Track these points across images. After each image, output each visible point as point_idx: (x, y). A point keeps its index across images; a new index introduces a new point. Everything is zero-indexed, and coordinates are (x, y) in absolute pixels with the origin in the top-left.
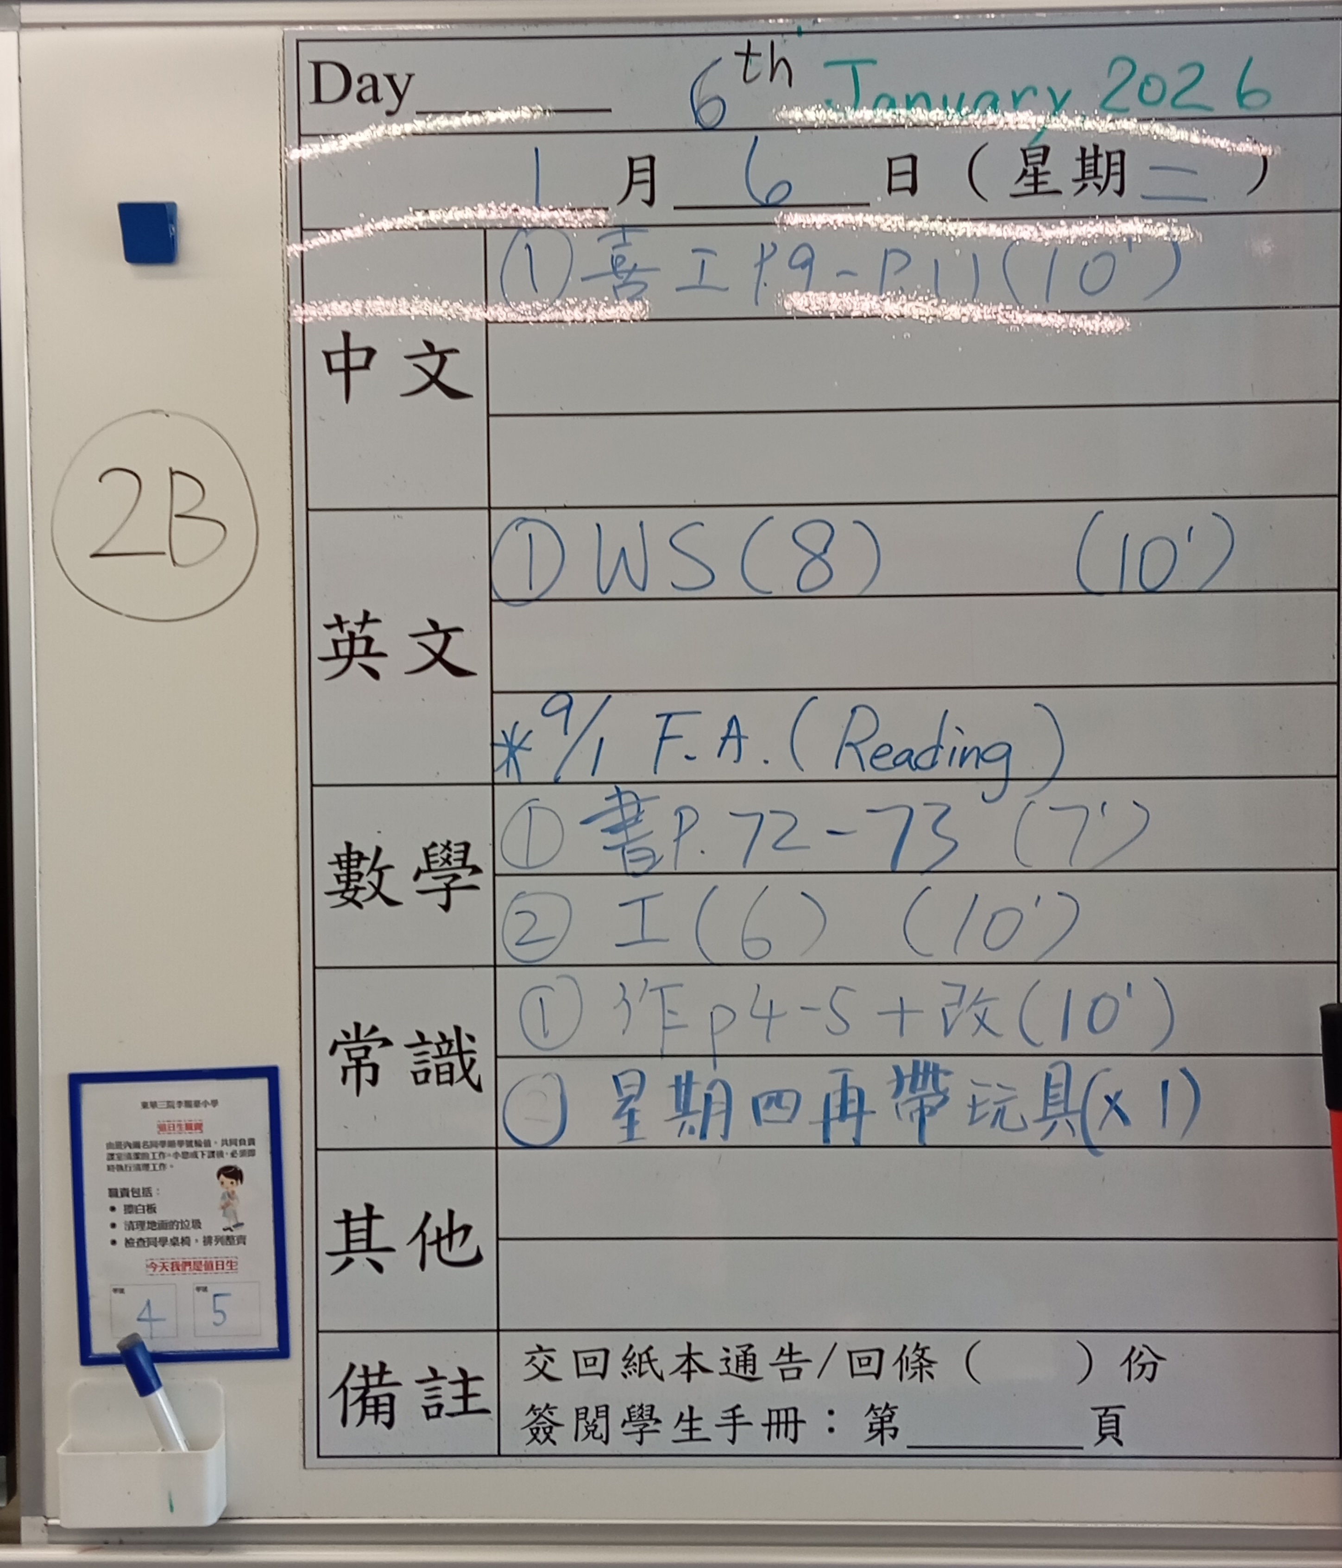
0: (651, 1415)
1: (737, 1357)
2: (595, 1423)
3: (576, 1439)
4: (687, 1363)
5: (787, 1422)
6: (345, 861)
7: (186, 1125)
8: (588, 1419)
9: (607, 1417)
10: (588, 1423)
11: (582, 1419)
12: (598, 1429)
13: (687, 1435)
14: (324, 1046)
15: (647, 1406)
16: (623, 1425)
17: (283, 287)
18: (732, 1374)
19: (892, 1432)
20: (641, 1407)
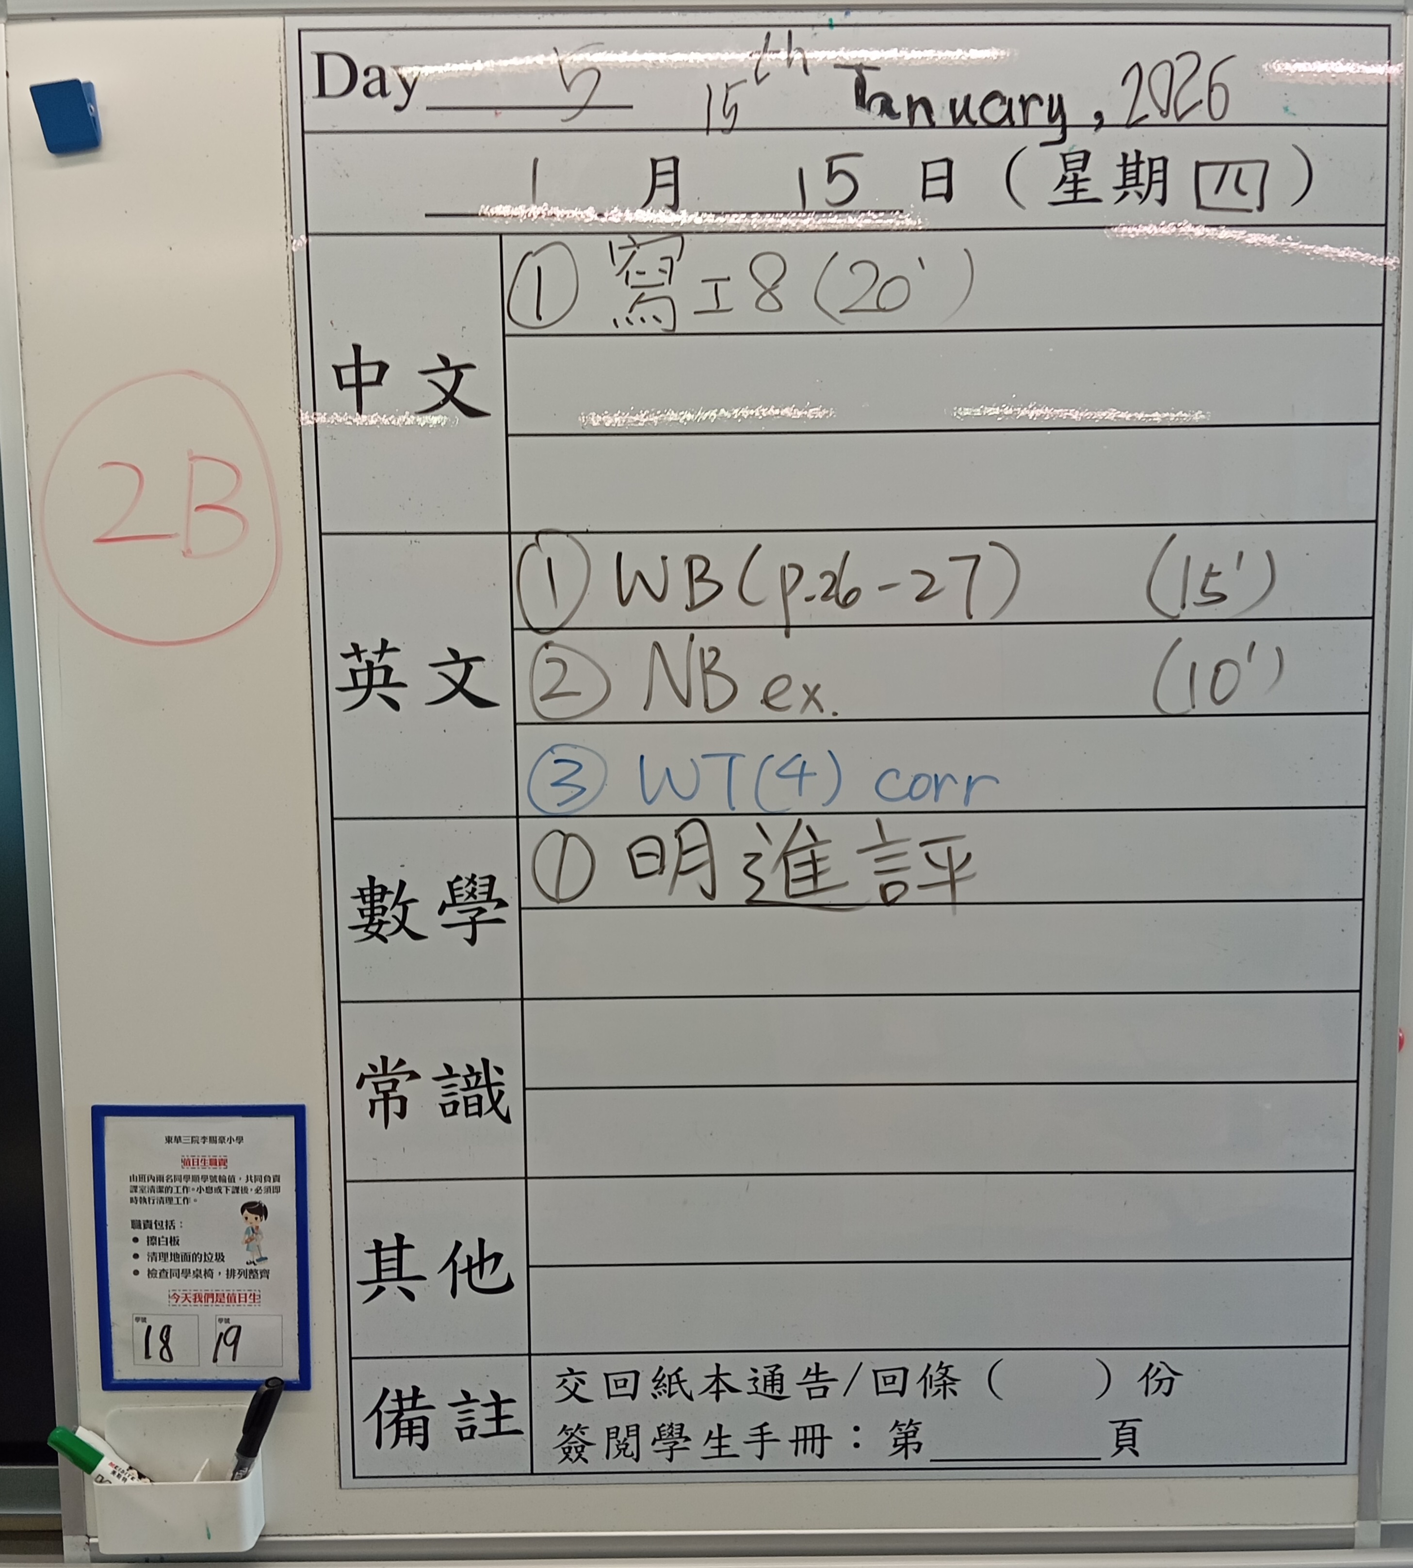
0: (681, 1433)
1: (765, 1377)
2: (627, 1442)
3: (607, 1457)
4: (715, 1385)
5: (813, 1439)
6: (367, 895)
7: (210, 1160)
8: (619, 1439)
9: (637, 1435)
10: (619, 1441)
11: (613, 1438)
12: (629, 1447)
13: (716, 1452)
14: (351, 1080)
15: (676, 1425)
16: (653, 1444)
17: (289, 296)
18: (761, 1394)
19: (916, 1446)
20: (671, 1426)
